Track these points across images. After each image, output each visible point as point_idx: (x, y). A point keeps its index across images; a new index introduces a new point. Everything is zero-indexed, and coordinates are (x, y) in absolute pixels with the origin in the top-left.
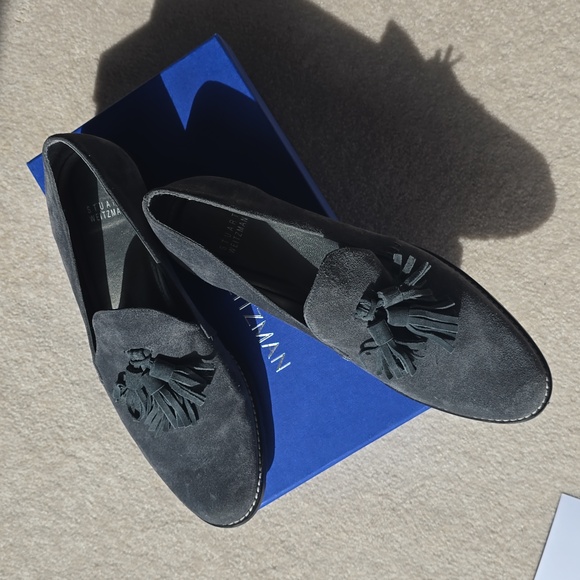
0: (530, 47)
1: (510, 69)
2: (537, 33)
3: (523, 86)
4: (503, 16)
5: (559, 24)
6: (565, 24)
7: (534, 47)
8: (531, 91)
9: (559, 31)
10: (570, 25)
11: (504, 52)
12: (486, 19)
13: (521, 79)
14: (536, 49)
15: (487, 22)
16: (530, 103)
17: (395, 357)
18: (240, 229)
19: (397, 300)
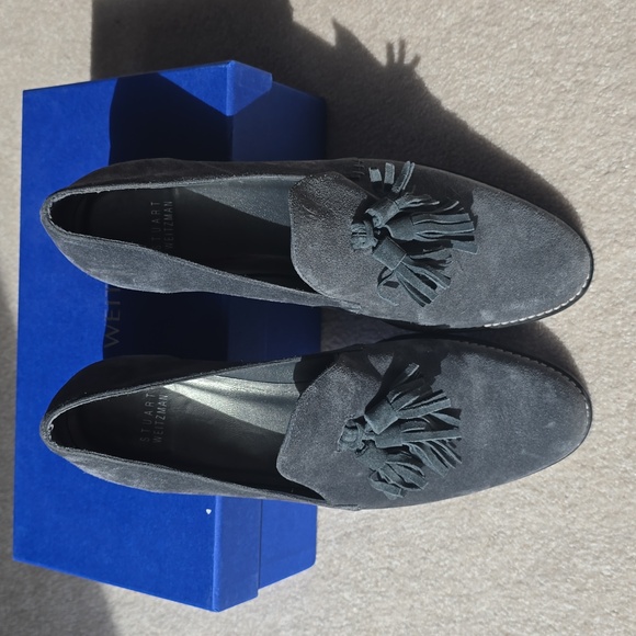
0: (565, 118)
1: (559, 159)
2: (561, 97)
3: (588, 168)
4: (510, 109)
5: (580, 68)
6: (588, 61)
7: (570, 114)
8: (603, 165)
9: (586, 74)
10: (593, 59)
11: (539, 146)
12: (494, 125)
13: (581, 161)
14: (574, 115)
15: (497, 129)
16: (612, 181)
17: (418, 275)
18: (168, 217)
19: (393, 211)
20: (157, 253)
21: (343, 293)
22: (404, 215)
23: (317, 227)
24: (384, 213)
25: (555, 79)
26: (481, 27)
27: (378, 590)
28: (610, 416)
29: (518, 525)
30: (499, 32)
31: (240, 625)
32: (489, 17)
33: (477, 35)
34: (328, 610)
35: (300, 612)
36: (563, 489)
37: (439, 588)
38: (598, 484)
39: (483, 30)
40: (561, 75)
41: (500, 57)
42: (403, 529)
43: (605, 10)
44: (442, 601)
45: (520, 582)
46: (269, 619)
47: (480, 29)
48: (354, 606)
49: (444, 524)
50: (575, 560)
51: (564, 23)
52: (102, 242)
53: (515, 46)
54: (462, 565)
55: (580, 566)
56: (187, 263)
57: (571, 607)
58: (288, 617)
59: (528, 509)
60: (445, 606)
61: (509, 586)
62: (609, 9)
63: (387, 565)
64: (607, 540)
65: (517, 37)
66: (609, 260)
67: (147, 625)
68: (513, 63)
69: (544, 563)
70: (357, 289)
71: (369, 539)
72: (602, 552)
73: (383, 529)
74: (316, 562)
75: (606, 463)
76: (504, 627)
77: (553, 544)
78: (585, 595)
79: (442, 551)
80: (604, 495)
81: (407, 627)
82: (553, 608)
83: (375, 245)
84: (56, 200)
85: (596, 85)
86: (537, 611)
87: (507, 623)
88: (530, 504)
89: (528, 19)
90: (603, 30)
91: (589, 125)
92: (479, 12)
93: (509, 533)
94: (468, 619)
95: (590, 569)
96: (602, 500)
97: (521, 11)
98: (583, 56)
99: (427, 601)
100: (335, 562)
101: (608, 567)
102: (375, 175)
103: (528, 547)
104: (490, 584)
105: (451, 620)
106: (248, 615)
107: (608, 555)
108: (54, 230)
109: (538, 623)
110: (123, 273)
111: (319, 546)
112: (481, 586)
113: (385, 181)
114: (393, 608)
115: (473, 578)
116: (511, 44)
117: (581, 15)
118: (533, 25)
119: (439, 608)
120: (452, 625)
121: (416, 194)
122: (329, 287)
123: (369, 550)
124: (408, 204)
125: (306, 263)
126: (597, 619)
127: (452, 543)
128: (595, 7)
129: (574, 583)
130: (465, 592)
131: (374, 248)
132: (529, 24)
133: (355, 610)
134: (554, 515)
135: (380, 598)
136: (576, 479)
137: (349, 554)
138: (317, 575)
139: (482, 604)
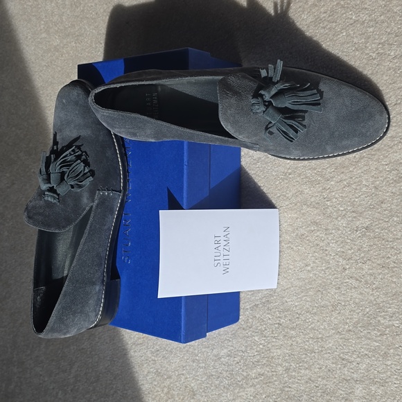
17: (288, 125)
18: (155, 102)
19: (274, 91)
20: (149, 119)
21: (248, 137)
22: (280, 93)
23: (233, 101)
24: (269, 92)
25: (367, 52)
26: (326, 23)
27: (273, 335)
28: (397, 239)
29: (349, 299)
30: (336, 26)
31: (199, 355)
32: (330, 18)
33: (324, 28)
34: (246, 347)
35: (232, 348)
36: (372, 280)
37: (306, 334)
38: (391, 277)
39: (327, 25)
40: (370, 50)
41: (337, 40)
42: (287, 302)
43: (394, 13)
44: (308, 341)
45: (350, 330)
46: (215, 352)
47: (325, 24)
48: (261, 344)
49: (308, 299)
50: (379, 318)
51: (371, 21)
52: (120, 113)
53: (344, 34)
54: (318, 321)
55: (382, 322)
56: (165, 123)
57: (377, 344)
58: (225, 351)
59: (353, 290)
60: (310, 344)
61: (343, 333)
62: (396, 12)
63: (278, 322)
64: (396, 307)
65: (345, 29)
66: (397, 152)
67: (150, 355)
68: (343, 43)
69: (363, 319)
70: (256, 135)
71: (268, 308)
72: (394, 314)
73: (276, 302)
74: (240, 320)
75: (395, 265)
76: (342, 355)
77: (368, 310)
78: (385, 337)
79: (308, 314)
80: (395, 282)
81: (289, 356)
82: (368, 345)
83: (264, 110)
84: (97, 91)
85: (389, 55)
86: (359, 346)
87: (343, 353)
88: (355, 288)
89: (351, 19)
90: (393, 24)
91: (385, 78)
92: (325, 15)
93: (343, 304)
94: (322, 351)
95: (387, 323)
96: (393, 285)
97: (347, 14)
98: (382, 39)
99: (300, 341)
100: (250, 320)
101: (398, 322)
102: (264, 73)
103: (354, 311)
104: (333, 331)
105: (313, 351)
106: (203, 350)
107: (397, 315)
108: (96, 108)
109: (360, 353)
110: (132, 130)
111: (241, 312)
112: (329, 333)
113: (269, 76)
114: (282, 345)
115: (325, 328)
116: (342, 33)
117: (381, 16)
118: (355, 22)
119: (306, 345)
120: (313, 354)
121: (286, 82)
122: (240, 134)
123: (268, 314)
124: (282, 87)
125: (227, 120)
126: (392, 351)
127: (313, 309)
128: (388, 11)
129: (379, 330)
130: (320, 336)
131: (264, 112)
132: (352, 21)
133: (261, 346)
134: (368, 294)
135: (274, 340)
136: (380, 274)
137: (257, 316)
138: (240, 328)
139: (330, 343)
